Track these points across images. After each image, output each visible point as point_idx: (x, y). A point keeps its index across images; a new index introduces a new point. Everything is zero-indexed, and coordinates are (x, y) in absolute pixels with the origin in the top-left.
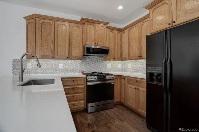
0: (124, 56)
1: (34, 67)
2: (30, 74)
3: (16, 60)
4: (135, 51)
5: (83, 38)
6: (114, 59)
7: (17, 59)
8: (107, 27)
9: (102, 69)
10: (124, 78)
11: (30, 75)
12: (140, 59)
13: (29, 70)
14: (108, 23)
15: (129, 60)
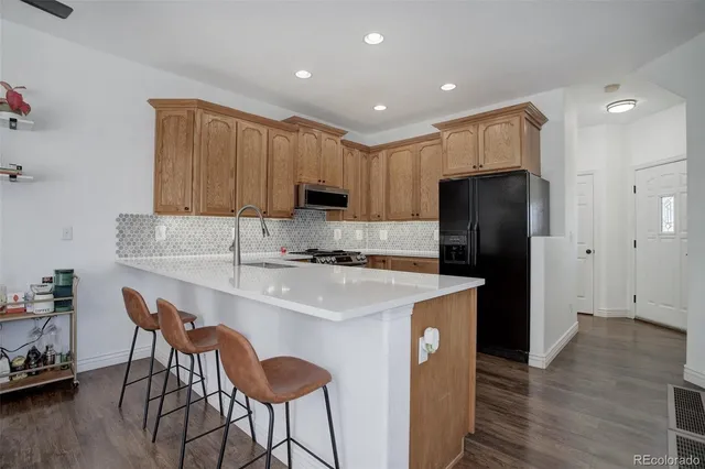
0: (374, 212)
1: (172, 236)
2: (161, 255)
3: (126, 215)
4: (404, 201)
5: (296, 167)
6: (355, 218)
7: (130, 213)
8: (342, 142)
9: (324, 242)
10: (384, 261)
11: (163, 257)
12: (413, 219)
13: (159, 243)
14: (344, 133)
15: (388, 220)
